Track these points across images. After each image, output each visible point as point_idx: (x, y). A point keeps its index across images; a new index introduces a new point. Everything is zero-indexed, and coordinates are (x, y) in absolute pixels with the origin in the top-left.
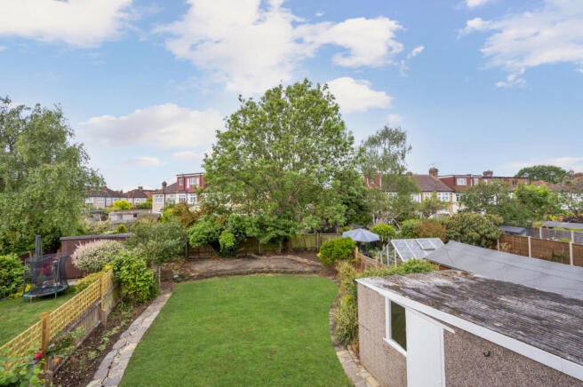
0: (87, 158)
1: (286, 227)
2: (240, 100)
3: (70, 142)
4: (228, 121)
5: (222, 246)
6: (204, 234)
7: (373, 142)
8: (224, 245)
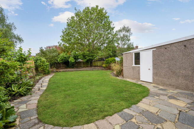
0: (15, 28)
1: (92, 56)
2: (75, 10)
3: (8, 22)
4: (70, 19)
5: (70, 62)
6: (64, 57)
7: (120, 31)
8: (71, 61)
